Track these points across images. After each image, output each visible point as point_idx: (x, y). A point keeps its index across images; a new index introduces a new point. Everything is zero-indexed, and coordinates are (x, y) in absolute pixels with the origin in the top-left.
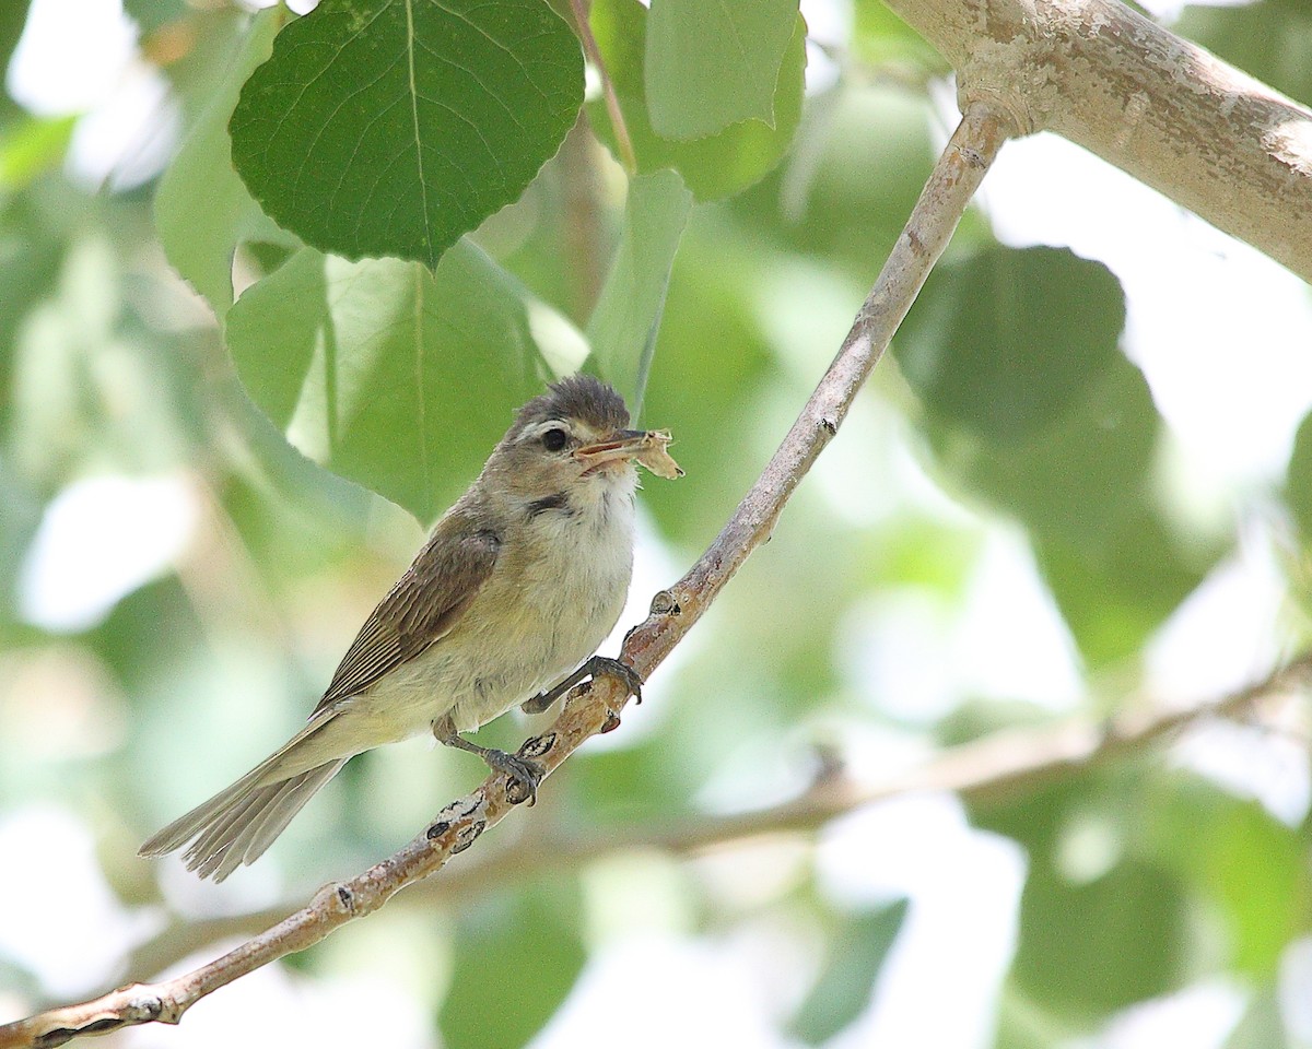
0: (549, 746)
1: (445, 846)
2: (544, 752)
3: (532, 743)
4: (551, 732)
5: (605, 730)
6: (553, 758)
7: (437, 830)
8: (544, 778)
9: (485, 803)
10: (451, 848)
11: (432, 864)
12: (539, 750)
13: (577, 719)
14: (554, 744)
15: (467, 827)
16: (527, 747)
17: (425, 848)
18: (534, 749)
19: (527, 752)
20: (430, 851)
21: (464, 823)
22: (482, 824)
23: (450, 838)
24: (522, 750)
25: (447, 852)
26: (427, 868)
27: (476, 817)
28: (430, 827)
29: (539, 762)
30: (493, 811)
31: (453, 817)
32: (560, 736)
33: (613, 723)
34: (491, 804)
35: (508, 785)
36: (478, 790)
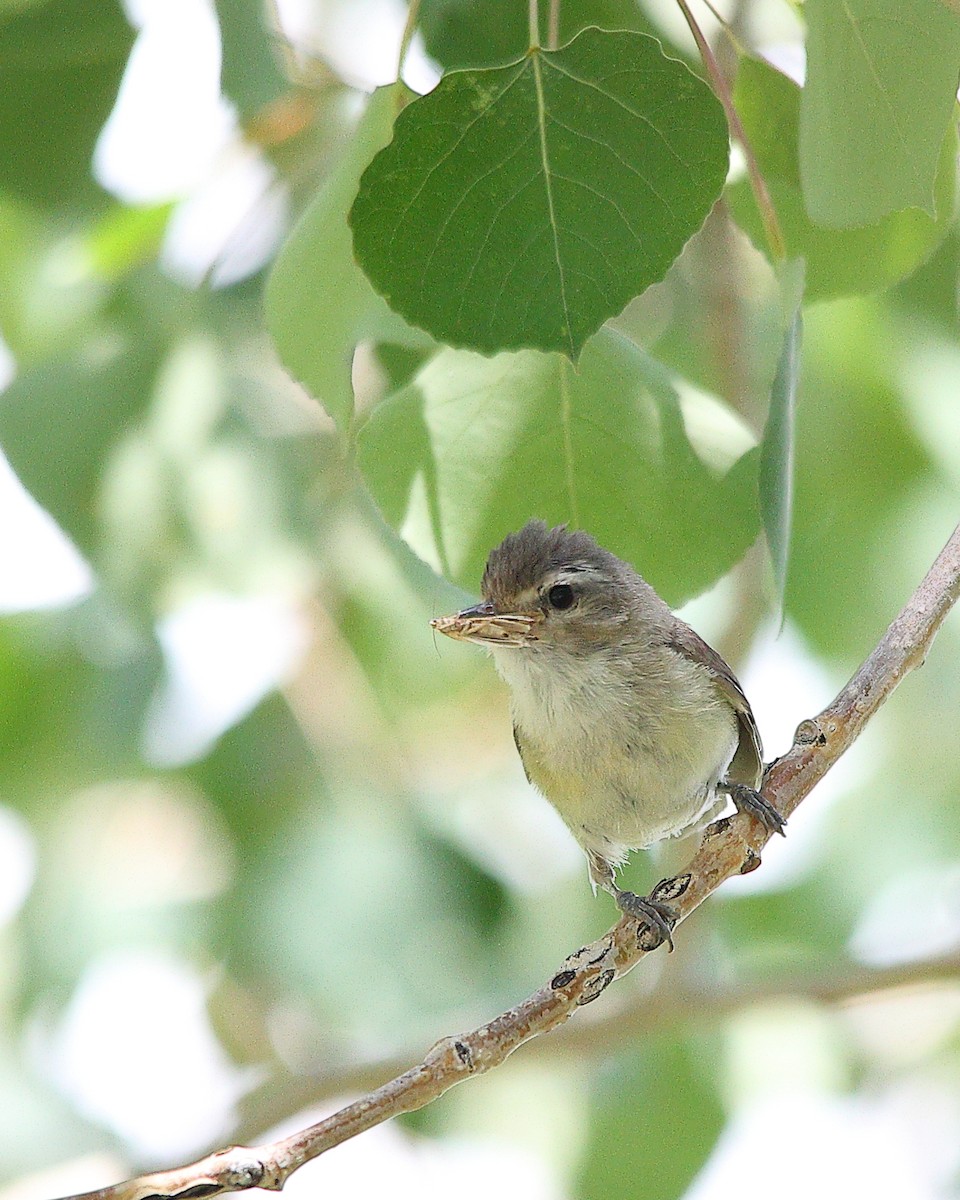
0: (683, 888)
1: (571, 996)
2: (678, 894)
3: (666, 884)
4: (686, 872)
5: (744, 871)
6: (688, 902)
7: (564, 979)
8: (678, 922)
9: (615, 950)
10: (577, 999)
11: (557, 1016)
12: (674, 892)
13: (714, 858)
14: (689, 886)
15: (596, 976)
16: (661, 888)
17: (550, 998)
18: (667, 891)
19: (660, 894)
20: (556, 1002)
21: (592, 972)
22: (611, 973)
23: (577, 988)
24: (655, 894)
25: (573, 1004)
26: (552, 1021)
27: (605, 966)
28: (554, 976)
29: (673, 905)
30: (623, 958)
31: (580, 965)
32: (695, 877)
33: (752, 864)
34: (622, 950)
35: (639, 930)
36: (606, 936)
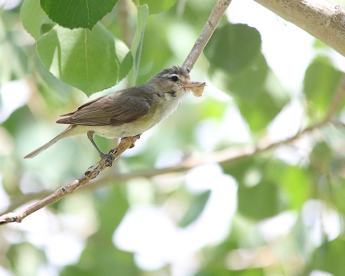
0: (116, 152)
1: (89, 177)
2: (115, 153)
3: (112, 151)
4: (117, 148)
5: (130, 148)
6: (117, 155)
7: (88, 173)
8: (115, 160)
9: (100, 166)
10: (91, 178)
11: (86, 182)
12: (114, 153)
13: (123, 145)
14: (118, 151)
15: (95, 172)
16: (111, 152)
17: (85, 178)
18: (112, 152)
19: (111, 153)
20: (86, 179)
21: (94, 171)
22: (99, 172)
23: (91, 175)
24: (109, 153)
25: (90, 179)
26: (85, 183)
27: (97, 170)
28: (86, 172)
29: (114, 156)
30: (102, 168)
31: (92, 170)
32: (119, 149)
33: (132, 146)
34: (101, 166)
35: (106, 161)
36: (98, 163)
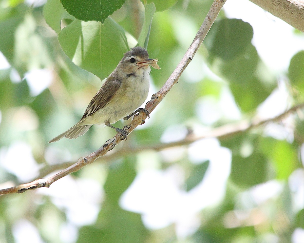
0: (129, 127)
1: (107, 149)
2: (129, 129)
3: (126, 127)
4: (130, 124)
5: (141, 124)
6: (130, 130)
7: (105, 145)
8: (128, 134)
9: (116, 140)
10: (108, 149)
11: (104, 153)
13: (135, 121)
14: (131, 127)
15: (112, 145)
16: (125, 128)
17: (103, 149)
18: (126, 128)
19: (125, 129)
20: (104, 150)
21: (111, 144)
22: (115, 144)
23: (108, 147)
24: (124, 129)
25: (108, 151)
27: (114, 143)
28: (104, 145)
29: (127, 131)
30: (117, 141)
31: (109, 143)
32: (132, 125)
33: (143, 122)
34: (117, 140)
35: (121, 135)
36: (114, 137)
